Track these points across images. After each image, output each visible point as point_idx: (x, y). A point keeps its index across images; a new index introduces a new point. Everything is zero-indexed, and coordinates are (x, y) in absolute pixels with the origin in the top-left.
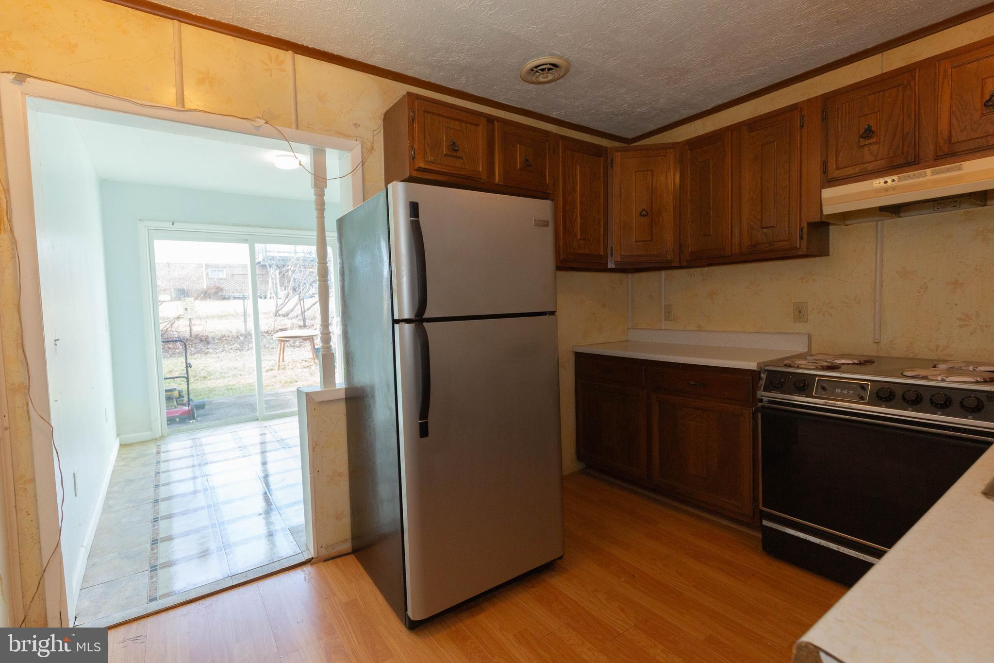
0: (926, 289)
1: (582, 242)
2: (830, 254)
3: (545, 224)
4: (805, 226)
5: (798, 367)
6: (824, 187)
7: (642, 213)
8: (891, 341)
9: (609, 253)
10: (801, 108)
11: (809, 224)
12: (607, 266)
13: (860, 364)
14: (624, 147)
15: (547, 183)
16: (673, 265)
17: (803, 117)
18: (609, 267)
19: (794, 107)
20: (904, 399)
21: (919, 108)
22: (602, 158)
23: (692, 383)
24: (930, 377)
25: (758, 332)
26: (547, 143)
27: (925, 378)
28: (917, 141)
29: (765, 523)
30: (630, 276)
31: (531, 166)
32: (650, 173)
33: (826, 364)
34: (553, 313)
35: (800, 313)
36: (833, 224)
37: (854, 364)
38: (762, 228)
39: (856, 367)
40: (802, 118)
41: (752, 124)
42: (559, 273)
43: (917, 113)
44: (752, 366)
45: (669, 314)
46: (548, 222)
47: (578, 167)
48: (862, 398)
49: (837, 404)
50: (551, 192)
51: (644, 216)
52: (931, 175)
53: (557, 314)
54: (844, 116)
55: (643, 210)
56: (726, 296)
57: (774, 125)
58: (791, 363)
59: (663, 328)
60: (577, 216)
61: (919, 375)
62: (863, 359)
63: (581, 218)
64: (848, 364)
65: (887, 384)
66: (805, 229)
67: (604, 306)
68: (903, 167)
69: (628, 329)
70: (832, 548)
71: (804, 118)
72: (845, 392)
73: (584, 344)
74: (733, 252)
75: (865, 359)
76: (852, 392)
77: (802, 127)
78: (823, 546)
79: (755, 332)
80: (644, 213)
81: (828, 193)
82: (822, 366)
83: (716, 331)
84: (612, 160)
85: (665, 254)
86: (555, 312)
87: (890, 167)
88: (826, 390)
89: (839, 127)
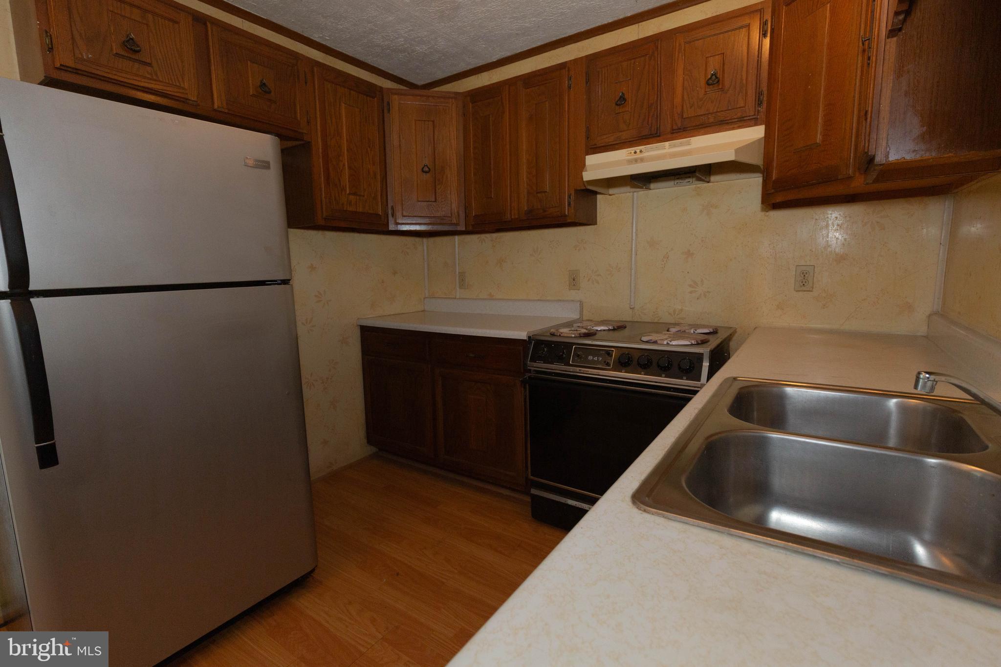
0: (668, 258)
1: (352, 197)
2: (598, 223)
3: (264, 165)
4: (573, 192)
5: (560, 335)
6: (588, 154)
7: (424, 169)
8: (643, 307)
9: (390, 212)
10: (569, 68)
11: (576, 191)
12: (389, 228)
13: (614, 330)
14: (402, 90)
15: (299, 119)
16: (459, 228)
17: (570, 77)
18: (390, 229)
19: (562, 66)
20: (639, 364)
21: (661, 78)
22: (376, 99)
23: (471, 355)
24: (659, 342)
25: (540, 300)
26: (296, 67)
27: (655, 342)
28: (658, 115)
29: (534, 491)
30: (425, 240)
31: (270, 92)
32: (431, 123)
33: (584, 331)
34: (285, 282)
35: (574, 281)
36: (600, 193)
37: (609, 330)
38: (537, 193)
39: (611, 332)
40: (570, 79)
41: (528, 80)
42: (293, 232)
43: (659, 85)
44: (522, 335)
45: (463, 283)
46: (268, 163)
47: (343, 105)
48: (608, 364)
49: (588, 371)
50: (305, 132)
51: (426, 172)
52: (669, 148)
53: (291, 282)
54: (603, 80)
55: (425, 166)
56: (513, 264)
57: (546, 83)
58: (556, 331)
59: (458, 297)
60: (344, 165)
61: (651, 340)
62: (616, 325)
63: (350, 168)
64: (604, 330)
65: (626, 349)
66: (572, 197)
67: (395, 273)
68: (648, 138)
69: (424, 299)
70: (585, 508)
71: (572, 80)
72: (596, 359)
73: (371, 316)
74: (513, 217)
75: (619, 324)
76: (601, 359)
77: (570, 87)
78: (578, 508)
79: (538, 300)
80: (426, 169)
81: (591, 160)
82: (580, 334)
83: (503, 299)
84: (388, 104)
85: (450, 217)
86: (290, 280)
87: (639, 137)
88: (581, 358)
89: (600, 92)
